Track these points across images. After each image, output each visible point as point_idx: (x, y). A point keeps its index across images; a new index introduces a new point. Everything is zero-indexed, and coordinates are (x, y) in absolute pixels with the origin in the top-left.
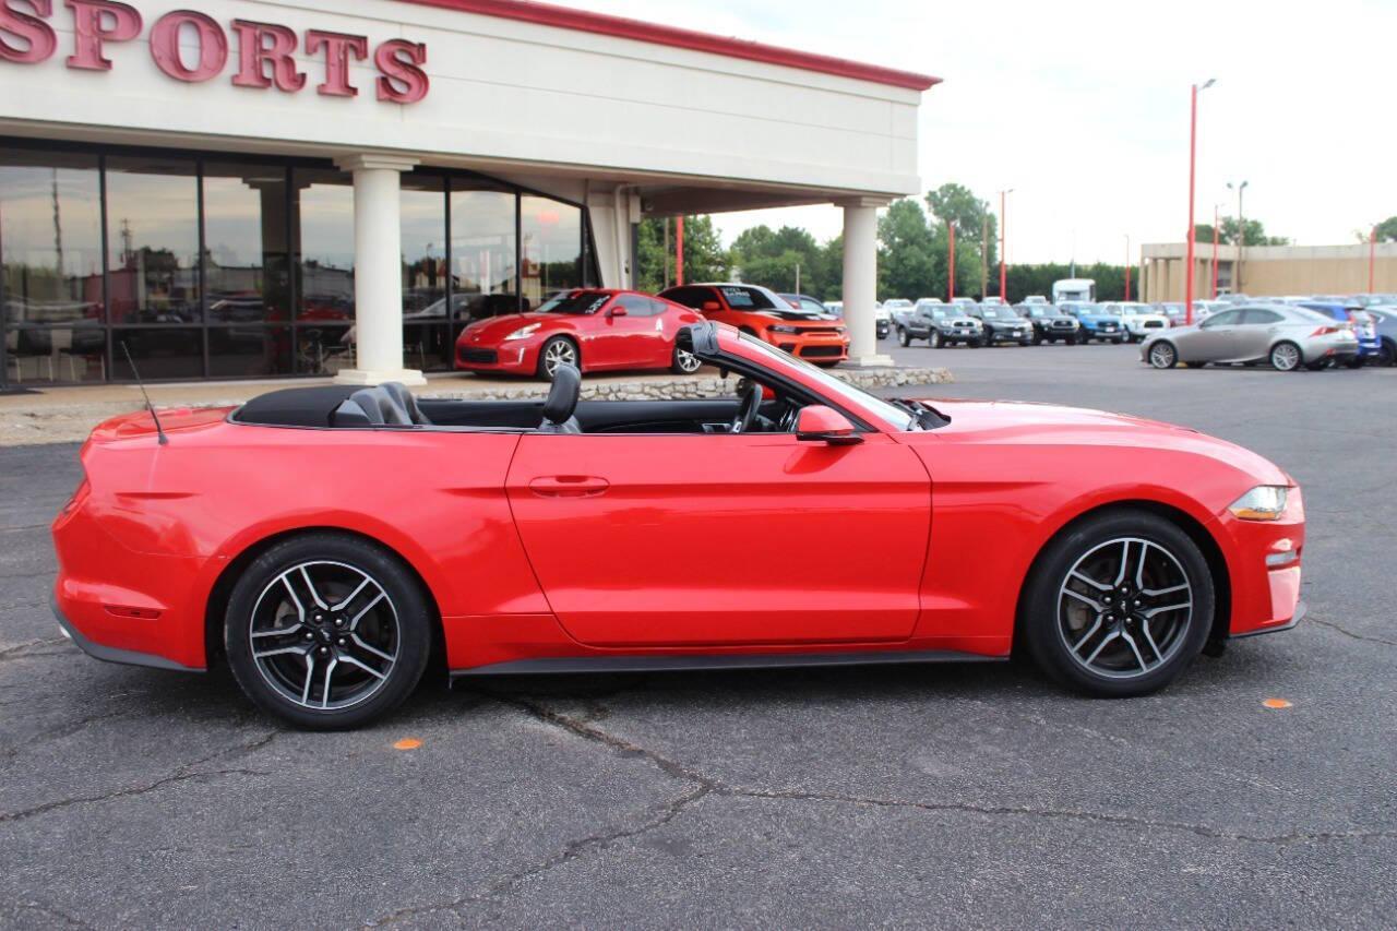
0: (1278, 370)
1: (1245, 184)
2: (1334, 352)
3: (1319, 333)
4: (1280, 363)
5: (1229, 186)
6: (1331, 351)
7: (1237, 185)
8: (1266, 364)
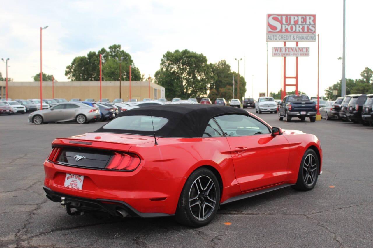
0: (79, 123)
1: (8, 59)
2: (96, 117)
3: (91, 111)
4: (79, 121)
5: (3, 59)
6: (95, 117)
7: (5, 60)
8: (75, 122)
